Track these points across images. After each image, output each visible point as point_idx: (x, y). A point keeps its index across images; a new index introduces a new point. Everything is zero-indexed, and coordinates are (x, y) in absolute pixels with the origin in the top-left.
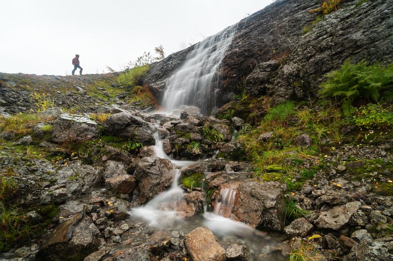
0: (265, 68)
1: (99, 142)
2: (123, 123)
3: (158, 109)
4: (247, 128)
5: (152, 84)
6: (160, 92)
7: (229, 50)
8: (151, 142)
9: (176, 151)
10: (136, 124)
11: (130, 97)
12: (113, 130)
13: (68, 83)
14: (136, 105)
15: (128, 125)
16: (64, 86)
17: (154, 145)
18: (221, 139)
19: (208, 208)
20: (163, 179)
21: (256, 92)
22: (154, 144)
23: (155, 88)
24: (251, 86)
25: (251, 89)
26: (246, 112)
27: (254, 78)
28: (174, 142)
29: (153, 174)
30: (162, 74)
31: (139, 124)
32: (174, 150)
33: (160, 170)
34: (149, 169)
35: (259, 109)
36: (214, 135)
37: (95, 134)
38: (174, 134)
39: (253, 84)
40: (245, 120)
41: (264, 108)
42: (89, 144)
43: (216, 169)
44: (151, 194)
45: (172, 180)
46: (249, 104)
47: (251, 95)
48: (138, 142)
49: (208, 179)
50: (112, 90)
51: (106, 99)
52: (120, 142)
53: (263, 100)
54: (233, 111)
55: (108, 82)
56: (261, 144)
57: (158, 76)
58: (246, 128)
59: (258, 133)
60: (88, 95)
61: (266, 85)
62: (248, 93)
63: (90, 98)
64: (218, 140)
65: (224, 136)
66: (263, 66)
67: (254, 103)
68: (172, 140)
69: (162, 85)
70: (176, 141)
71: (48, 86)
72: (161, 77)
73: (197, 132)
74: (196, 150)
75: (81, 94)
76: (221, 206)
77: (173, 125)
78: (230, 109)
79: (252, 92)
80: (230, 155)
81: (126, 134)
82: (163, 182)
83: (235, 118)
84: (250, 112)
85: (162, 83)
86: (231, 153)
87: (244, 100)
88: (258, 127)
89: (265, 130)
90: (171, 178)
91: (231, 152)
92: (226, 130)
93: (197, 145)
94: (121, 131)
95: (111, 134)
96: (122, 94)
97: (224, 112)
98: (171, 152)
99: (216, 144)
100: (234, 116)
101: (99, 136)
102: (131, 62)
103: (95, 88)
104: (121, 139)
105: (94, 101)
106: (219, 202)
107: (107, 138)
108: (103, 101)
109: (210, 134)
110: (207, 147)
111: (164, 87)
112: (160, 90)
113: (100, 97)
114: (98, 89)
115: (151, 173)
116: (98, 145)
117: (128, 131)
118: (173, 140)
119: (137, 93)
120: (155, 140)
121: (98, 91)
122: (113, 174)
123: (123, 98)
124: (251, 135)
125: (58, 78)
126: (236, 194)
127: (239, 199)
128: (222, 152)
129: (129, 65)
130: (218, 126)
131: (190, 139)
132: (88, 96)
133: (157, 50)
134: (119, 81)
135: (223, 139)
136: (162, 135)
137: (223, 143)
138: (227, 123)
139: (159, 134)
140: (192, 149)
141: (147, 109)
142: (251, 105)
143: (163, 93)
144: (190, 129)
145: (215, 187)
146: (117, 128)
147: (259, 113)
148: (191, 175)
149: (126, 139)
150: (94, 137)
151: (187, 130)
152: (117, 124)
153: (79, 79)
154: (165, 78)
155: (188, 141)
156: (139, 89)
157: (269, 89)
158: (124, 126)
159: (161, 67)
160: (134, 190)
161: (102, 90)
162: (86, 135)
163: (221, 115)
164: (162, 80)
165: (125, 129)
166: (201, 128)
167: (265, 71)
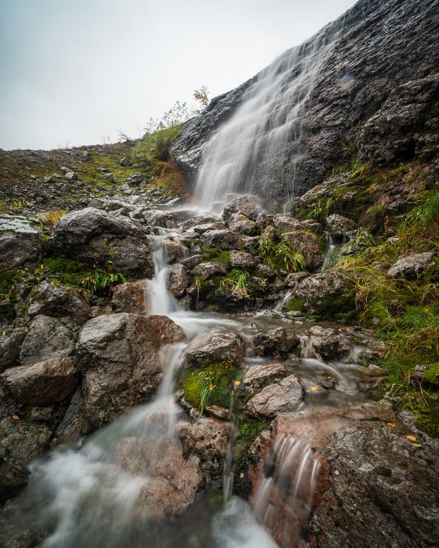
0: (415, 95)
1: (37, 271)
2: (82, 232)
3: (189, 202)
4: (361, 240)
5: (181, 157)
6: (192, 169)
7: (326, 70)
8: (144, 270)
9: (195, 291)
10: (113, 233)
11: (147, 183)
12: (64, 245)
13: (51, 160)
14: (155, 195)
15: (94, 235)
16: (43, 166)
17: (150, 278)
18: (298, 264)
19: (235, 482)
20: (138, 373)
21: (389, 155)
22: (150, 275)
23: (185, 163)
24: (376, 143)
25: (375, 149)
26: (360, 202)
27: (384, 121)
28: (193, 271)
29: (111, 362)
30: (197, 136)
31: (118, 233)
32: (192, 289)
33: (130, 351)
34: (103, 349)
35: (392, 194)
36: (283, 255)
37: (32, 254)
38: (197, 253)
39: (382, 136)
40: (356, 220)
41: (407, 193)
42: (16, 277)
43: (274, 349)
44: (101, 414)
45: (161, 375)
46: (369, 183)
47: (375, 164)
48: (114, 272)
49: (248, 384)
50: (120, 172)
51: (109, 187)
52: (78, 270)
53: (404, 173)
54: (329, 202)
55: (115, 158)
56: (400, 286)
57: (192, 140)
58: (357, 241)
59: (392, 255)
60: (81, 181)
61: (416, 136)
62: (367, 159)
63: (83, 185)
64: (290, 267)
65: (305, 258)
66: (409, 89)
67: (381, 181)
68: (189, 267)
69: (196, 155)
70: (197, 269)
71: (18, 167)
72: (195, 143)
73: (246, 249)
74: (239, 290)
75: (69, 180)
76: (272, 495)
77: (197, 234)
78: (324, 196)
79: (378, 155)
80: (315, 306)
81: (90, 254)
82: (135, 383)
83: (333, 217)
84: (369, 203)
85: (196, 153)
86: (320, 303)
87: (358, 174)
88: (390, 239)
89: (410, 246)
90: (159, 371)
91: (319, 299)
92: (310, 245)
93: (242, 277)
94: (78, 247)
95: (62, 253)
96: (135, 177)
97: (311, 204)
98: (185, 293)
99: (285, 276)
100: (331, 213)
101: (40, 257)
102: (151, 119)
103: (93, 168)
104: (80, 265)
105: (89, 190)
106: (267, 476)
107: (53, 262)
108: (104, 190)
109: (274, 254)
110: (263, 282)
111: (198, 160)
112: (192, 165)
113: (100, 184)
114: (99, 171)
115: (105, 359)
116: (31, 277)
117: (93, 249)
118: (192, 268)
119: (159, 175)
120: (152, 268)
121: (97, 174)
122: (42, 347)
123: (137, 184)
124: (371, 258)
125: (36, 153)
126: (322, 472)
127: (329, 494)
128: (296, 297)
129: (148, 127)
130: (291, 236)
131: (229, 263)
132: (80, 183)
133: (198, 96)
134: (133, 155)
135: (303, 264)
136: (169, 255)
137: (302, 273)
138: (313, 229)
139: (164, 253)
140: (230, 286)
141: (171, 202)
142: (374, 187)
143: (196, 171)
144: (230, 243)
145: (262, 416)
146: (70, 242)
147: (394, 204)
148: (207, 366)
149: (89, 265)
150: (27, 260)
151: (224, 244)
152: (71, 233)
153: (69, 154)
154: (202, 143)
155: (223, 270)
156: (162, 167)
157: (423, 144)
158: (85, 237)
159: (197, 122)
160: (73, 393)
161: (104, 171)
162: (11, 257)
163: (303, 211)
164: (197, 147)
165: (87, 243)
166: (256, 240)
167: (415, 101)
